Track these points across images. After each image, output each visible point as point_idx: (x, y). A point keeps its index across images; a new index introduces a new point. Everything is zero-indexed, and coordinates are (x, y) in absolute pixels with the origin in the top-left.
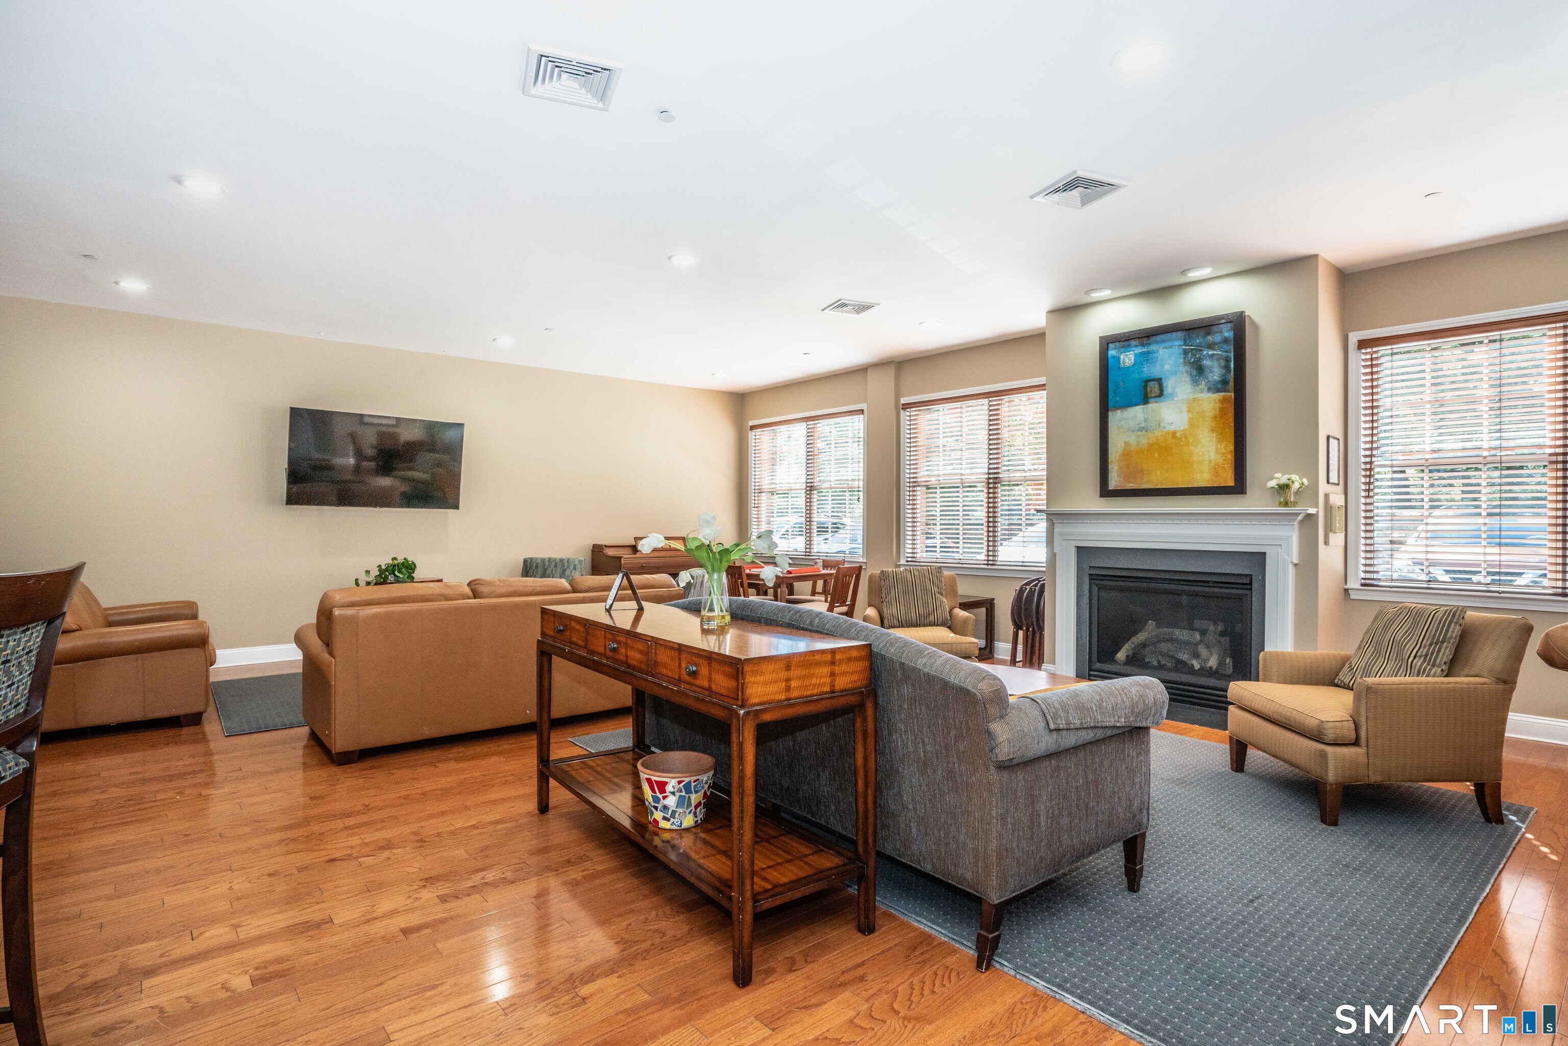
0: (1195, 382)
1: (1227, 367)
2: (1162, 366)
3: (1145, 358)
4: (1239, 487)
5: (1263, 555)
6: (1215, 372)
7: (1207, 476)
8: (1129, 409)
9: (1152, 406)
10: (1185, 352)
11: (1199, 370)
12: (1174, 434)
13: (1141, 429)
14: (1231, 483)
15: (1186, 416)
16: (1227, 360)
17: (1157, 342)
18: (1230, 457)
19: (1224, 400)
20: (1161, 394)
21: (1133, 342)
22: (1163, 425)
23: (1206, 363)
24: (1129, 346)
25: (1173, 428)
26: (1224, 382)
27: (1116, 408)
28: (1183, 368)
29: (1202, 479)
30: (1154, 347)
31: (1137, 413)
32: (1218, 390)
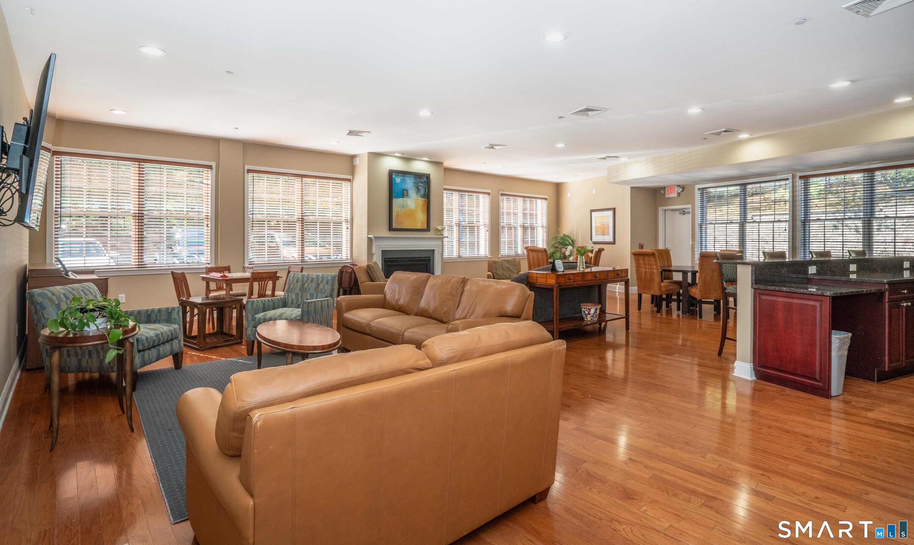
0: (417, 193)
1: (425, 190)
2: (408, 186)
3: (403, 181)
4: (428, 229)
5: (433, 250)
6: (422, 192)
7: (420, 225)
8: (398, 199)
9: (405, 199)
10: (415, 182)
11: (418, 190)
12: (411, 210)
13: (402, 207)
14: (426, 228)
15: (414, 204)
16: (426, 188)
17: (407, 177)
18: (426, 219)
19: (424, 201)
20: (407, 195)
21: (400, 175)
22: (408, 206)
23: (420, 188)
24: (399, 175)
25: (411, 208)
26: (425, 195)
27: (395, 198)
28: (414, 188)
29: (419, 227)
30: (406, 178)
31: (400, 200)
32: (423, 198)
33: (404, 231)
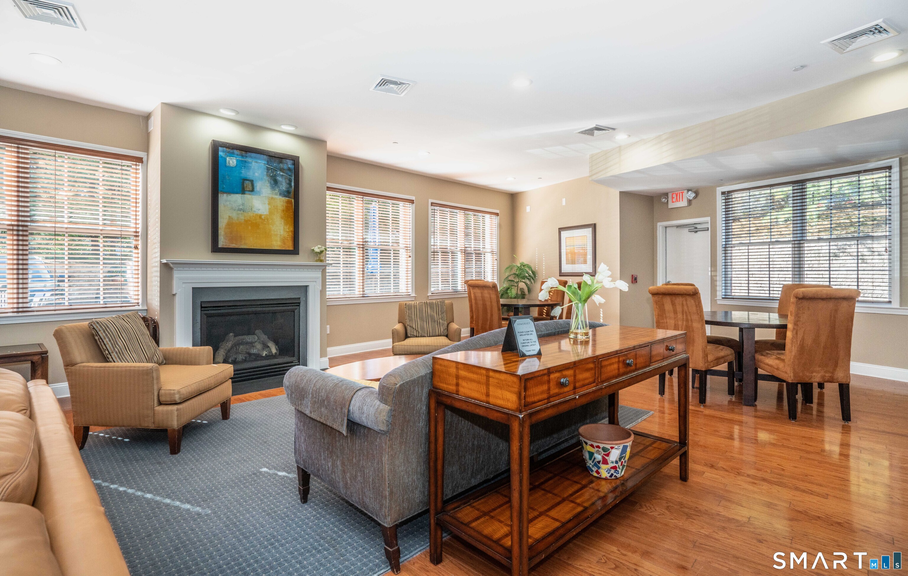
0: (273, 188)
1: (290, 184)
2: (254, 173)
3: (243, 164)
4: (295, 251)
5: (306, 287)
6: (284, 186)
7: (279, 243)
8: (232, 195)
9: (247, 196)
10: (268, 169)
11: (275, 182)
12: (260, 216)
13: (240, 210)
14: (291, 248)
15: (267, 207)
16: (290, 181)
17: (251, 157)
18: (291, 234)
19: (288, 202)
20: (253, 190)
21: (236, 152)
22: (254, 209)
23: (279, 178)
24: (233, 153)
25: (260, 212)
26: (288, 192)
27: (224, 193)
28: (266, 178)
29: (277, 245)
30: (249, 160)
31: (237, 199)
32: (285, 196)
33: (246, 253)
